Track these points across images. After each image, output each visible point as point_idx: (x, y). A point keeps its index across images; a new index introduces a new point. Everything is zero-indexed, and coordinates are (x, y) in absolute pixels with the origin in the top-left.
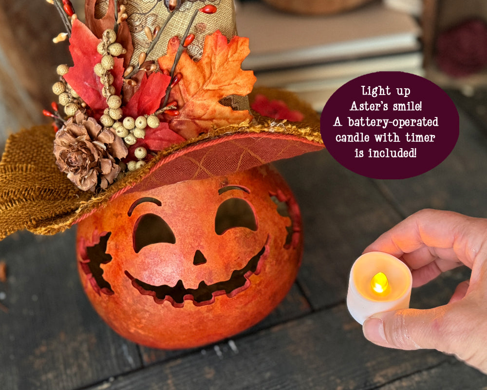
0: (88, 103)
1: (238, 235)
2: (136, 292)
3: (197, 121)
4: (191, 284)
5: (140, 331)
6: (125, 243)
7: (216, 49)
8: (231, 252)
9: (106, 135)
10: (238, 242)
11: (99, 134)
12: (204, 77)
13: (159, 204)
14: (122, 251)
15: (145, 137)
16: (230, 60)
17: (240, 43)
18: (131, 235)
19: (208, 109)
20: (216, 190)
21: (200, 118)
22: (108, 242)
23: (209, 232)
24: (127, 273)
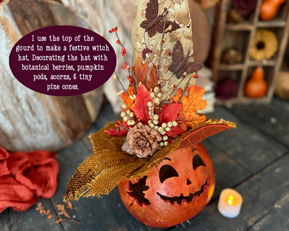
0: (141, 119)
1: (201, 170)
2: (163, 201)
3: (186, 122)
4: (186, 194)
5: (162, 220)
6: (156, 180)
7: (194, 91)
8: (200, 177)
9: (153, 132)
10: (202, 173)
11: (150, 131)
12: (190, 103)
13: (170, 160)
14: (155, 184)
15: (171, 130)
16: (198, 96)
17: (202, 89)
18: (158, 176)
19: (191, 117)
20: (191, 151)
21: (187, 121)
22: (147, 180)
23: (191, 170)
24: (158, 193)
